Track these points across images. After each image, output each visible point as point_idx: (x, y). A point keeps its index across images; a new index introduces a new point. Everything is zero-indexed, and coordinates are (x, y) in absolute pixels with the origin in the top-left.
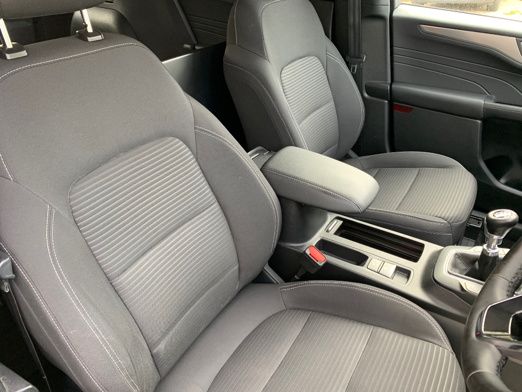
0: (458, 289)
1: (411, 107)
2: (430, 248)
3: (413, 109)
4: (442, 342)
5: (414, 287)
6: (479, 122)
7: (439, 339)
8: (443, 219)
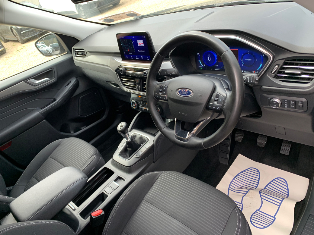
0: (138, 159)
1: (9, 141)
2: (109, 165)
3: (11, 141)
4: (159, 173)
5: (128, 177)
6: (44, 120)
7: (158, 173)
8: (93, 155)
